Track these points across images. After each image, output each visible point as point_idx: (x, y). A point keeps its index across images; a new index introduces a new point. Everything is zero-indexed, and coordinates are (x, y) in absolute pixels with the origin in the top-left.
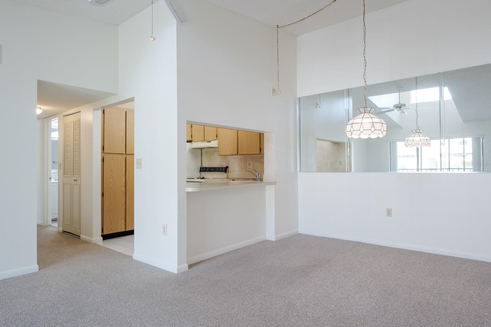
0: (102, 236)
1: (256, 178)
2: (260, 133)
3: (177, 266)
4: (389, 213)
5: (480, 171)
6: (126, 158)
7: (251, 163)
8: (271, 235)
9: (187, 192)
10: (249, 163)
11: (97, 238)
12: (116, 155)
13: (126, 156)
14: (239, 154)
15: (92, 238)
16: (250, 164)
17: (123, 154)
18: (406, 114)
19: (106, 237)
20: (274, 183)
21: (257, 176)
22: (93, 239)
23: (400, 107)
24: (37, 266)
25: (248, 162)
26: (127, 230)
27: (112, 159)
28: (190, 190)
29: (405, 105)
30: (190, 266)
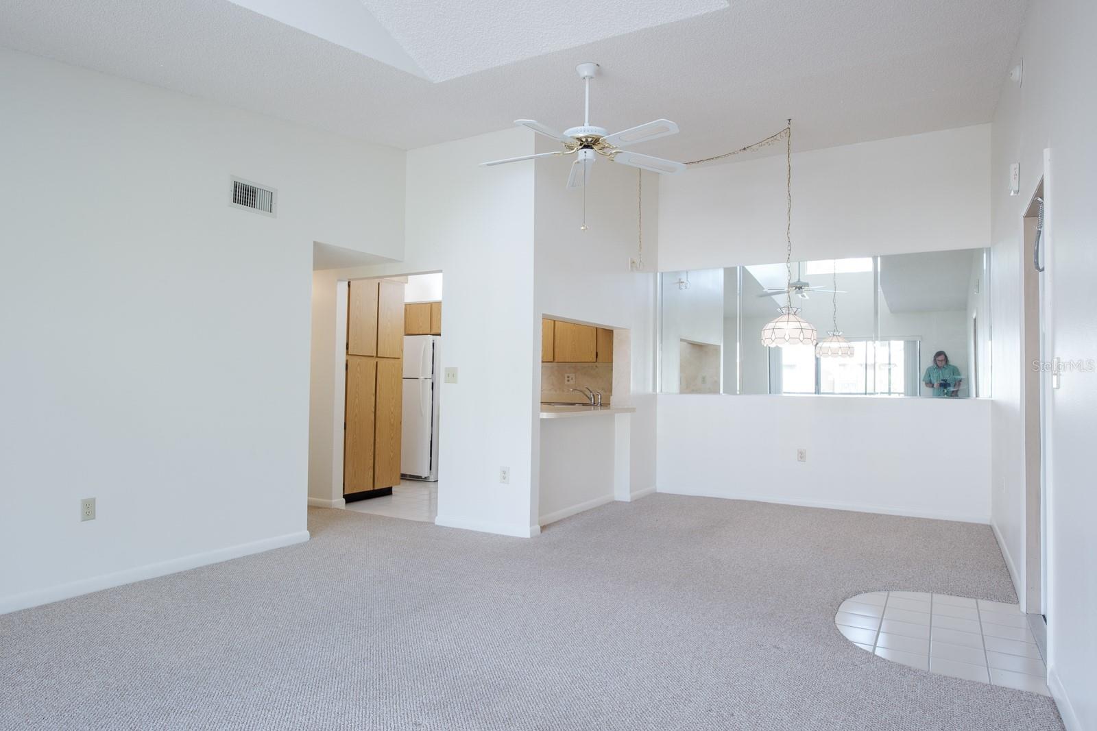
0: (345, 496)
1: (590, 402)
2: (597, 328)
3: (529, 527)
4: (802, 456)
5: (916, 395)
6: (377, 363)
7: (572, 376)
8: (622, 493)
9: (541, 419)
10: (568, 377)
11: (339, 502)
12: (363, 358)
13: (377, 360)
14: (556, 361)
15: (331, 499)
16: (570, 379)
17: (373, 356)
18: (807, 298)
19: (350, 499)
20: (632, 410)
21: (591, 399)
22: (333, 501)
23: (800, 288)
24: (308, 533)
25: (566, 375)
26: (376, 488)
27: (359, 364)
28: (545, 415)
29: (807, 285)
30: (543, 528)
